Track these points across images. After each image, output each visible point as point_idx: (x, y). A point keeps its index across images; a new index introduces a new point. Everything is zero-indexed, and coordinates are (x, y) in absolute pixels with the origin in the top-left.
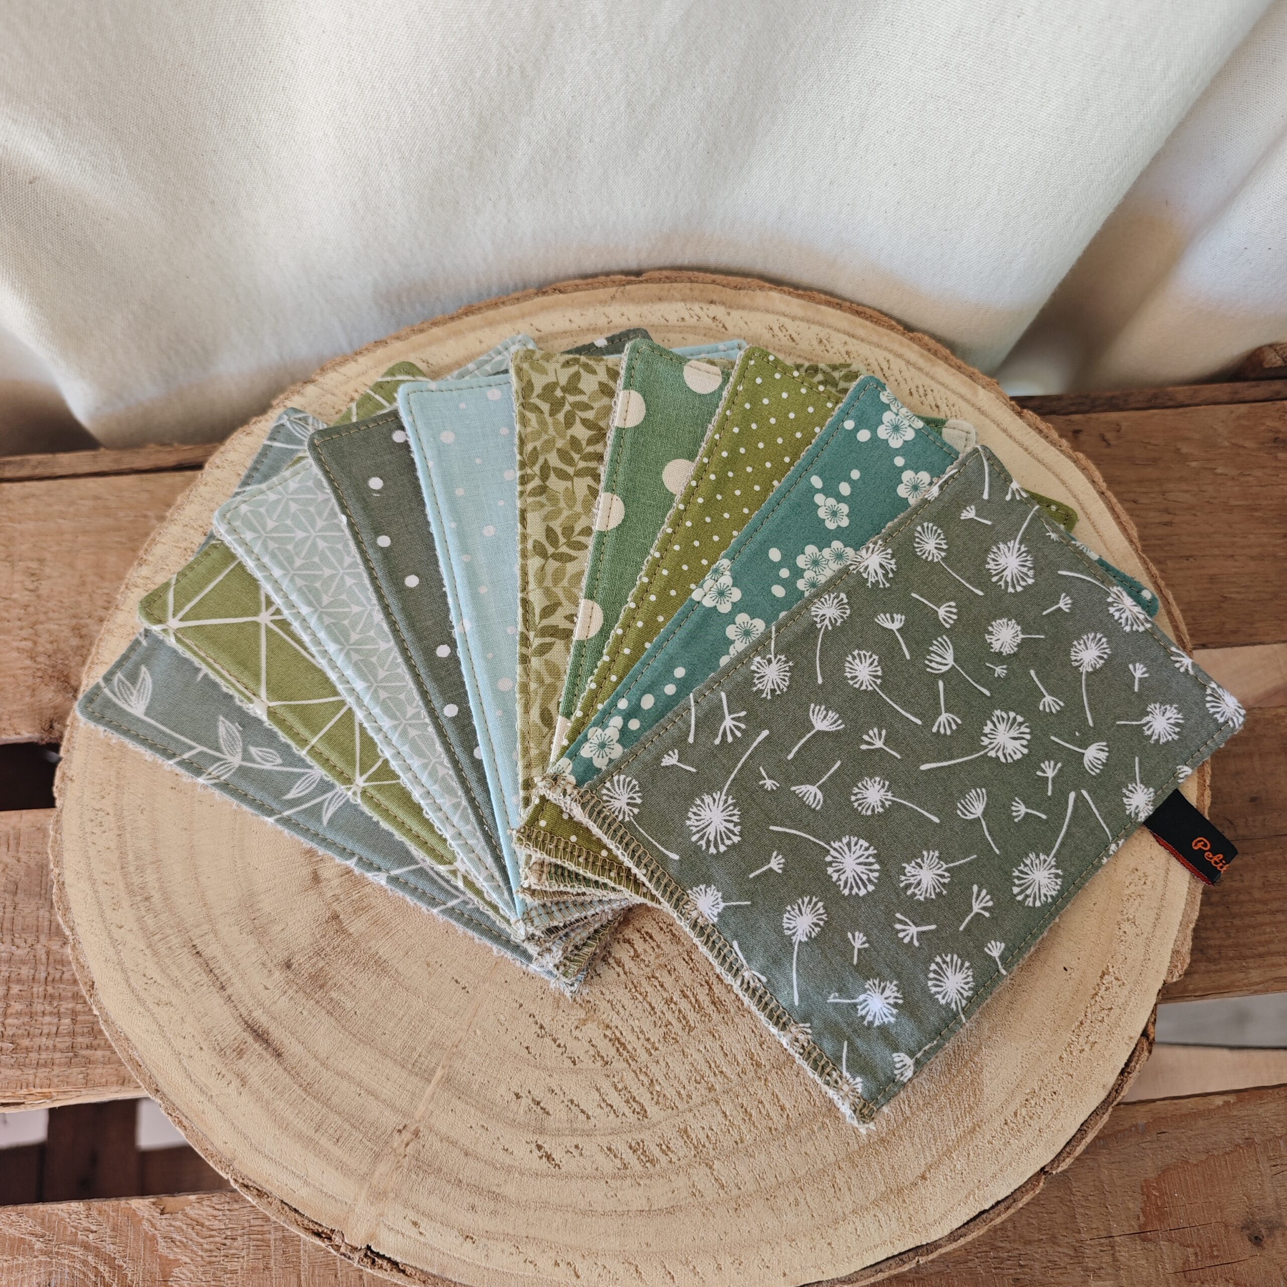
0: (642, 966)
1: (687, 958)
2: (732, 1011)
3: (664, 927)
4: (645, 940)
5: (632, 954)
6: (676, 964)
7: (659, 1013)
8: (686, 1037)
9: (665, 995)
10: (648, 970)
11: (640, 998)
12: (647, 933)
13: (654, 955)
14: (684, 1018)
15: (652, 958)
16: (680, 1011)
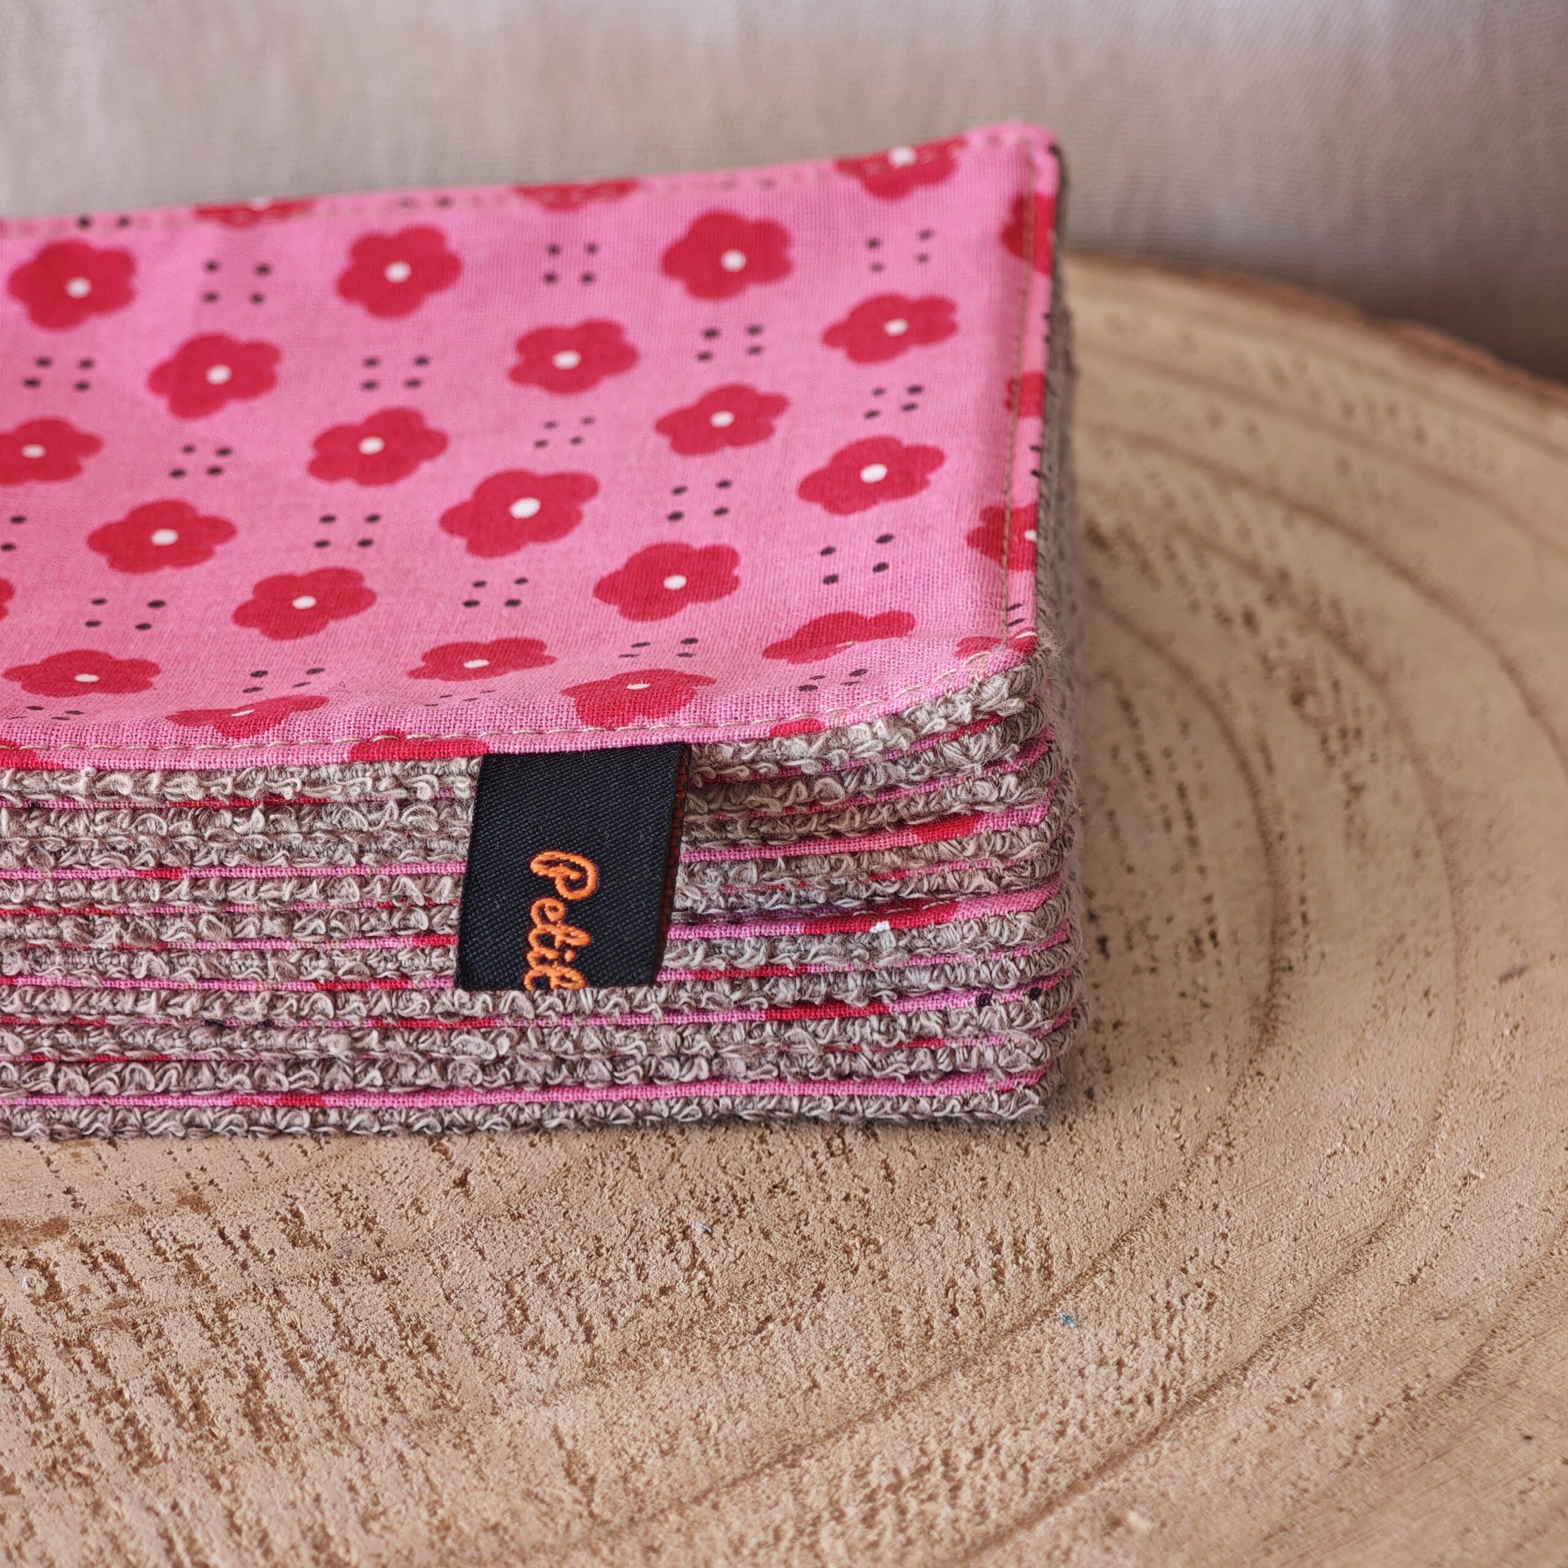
0: (60, 1317)
1: (208, 1314)
2: (304, 1437)
3: (171, 1249)
4: (95, 1267)
5: (41, 1289)
6: (169, 1324)
7: (59, 1415)
8: (121, 1474)
9: (100, 1381)
10: (73, 1326)
11: (16, 1380)
12: (110, 1257)
13: (108, 1299)
14: (138, 1436)
15: (94, 1307)
16: (131, 1421)
